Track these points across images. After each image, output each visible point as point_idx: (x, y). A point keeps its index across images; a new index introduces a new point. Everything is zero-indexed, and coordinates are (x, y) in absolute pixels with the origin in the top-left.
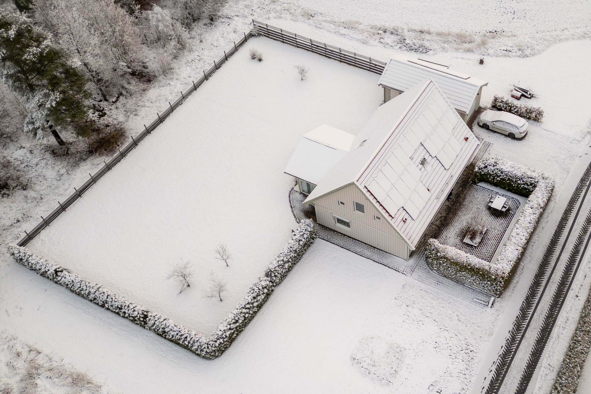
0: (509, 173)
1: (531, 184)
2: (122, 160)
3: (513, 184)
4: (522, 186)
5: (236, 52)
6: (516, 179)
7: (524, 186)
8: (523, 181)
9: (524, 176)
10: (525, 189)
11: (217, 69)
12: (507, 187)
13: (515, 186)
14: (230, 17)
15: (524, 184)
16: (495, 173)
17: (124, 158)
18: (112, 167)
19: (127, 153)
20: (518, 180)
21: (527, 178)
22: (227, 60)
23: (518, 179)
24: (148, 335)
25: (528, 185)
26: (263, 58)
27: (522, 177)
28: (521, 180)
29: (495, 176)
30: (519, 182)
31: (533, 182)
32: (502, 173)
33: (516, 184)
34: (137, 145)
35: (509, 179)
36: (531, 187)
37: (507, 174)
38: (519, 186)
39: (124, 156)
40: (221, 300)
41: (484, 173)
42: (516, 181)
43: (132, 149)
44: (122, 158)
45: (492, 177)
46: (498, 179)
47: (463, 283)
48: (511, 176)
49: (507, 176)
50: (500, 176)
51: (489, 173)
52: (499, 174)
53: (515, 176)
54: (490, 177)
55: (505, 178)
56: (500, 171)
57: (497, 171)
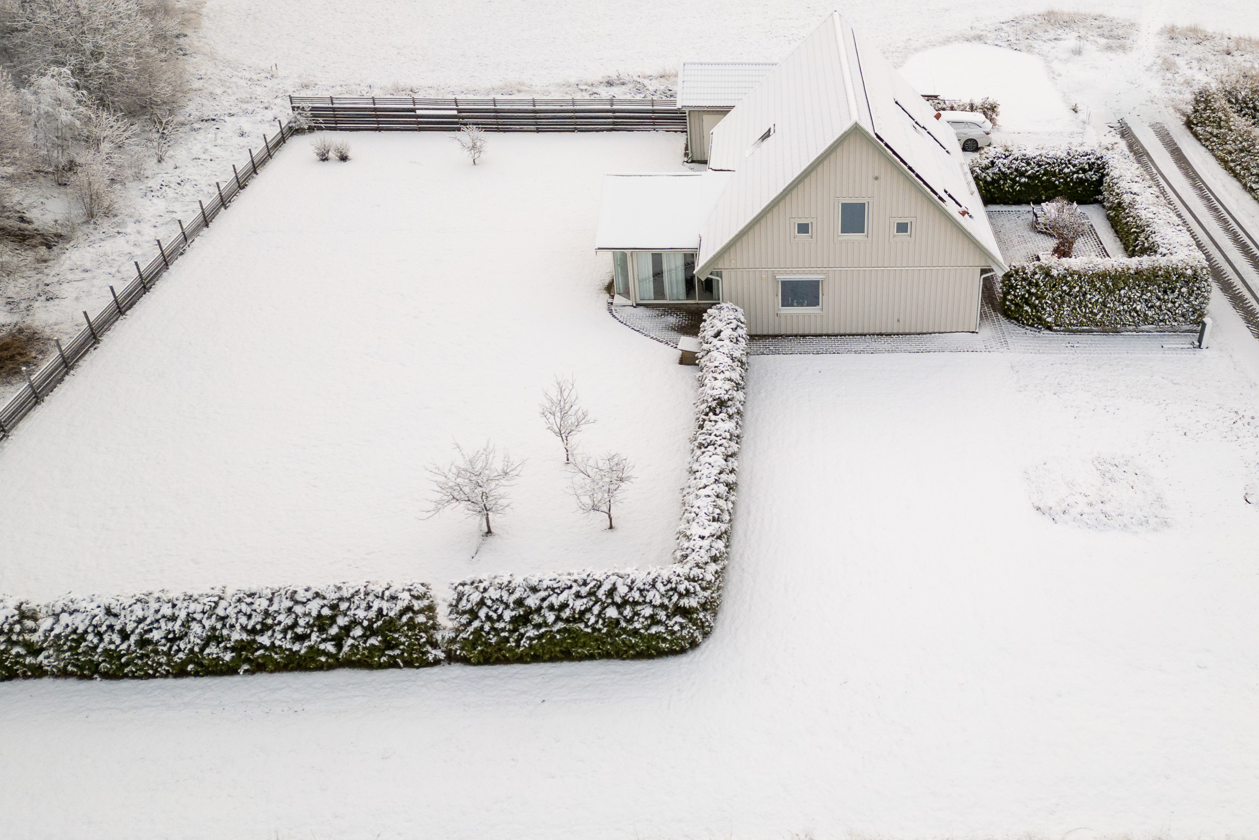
0: (1043, 158)
1: (1091, 166)
2: (67, 378)
3: (1055, 181)
4: (1075, 176)
5: (270, 160)
6: (1059, 166)
7: (1077, 177)
8: (1074, 166)
9: (1072, 155)
10: (1081, 181)
11: (241, 189)
12: (1042, 194)
13: (1060, 182)
14: (214, 117)
15: (1077, 172)
16: (1016, 170)
17: (72, 372)
18: (43, 396)
19: (77, 361)
20: (1064, 168)
21: (1079, 157)
22: (257, 174)
23: (1064, 165)
24: (444, 677)
25: (1085, 171)
26: (350, 155)
27: (1070, 158)
28: (1069, 165)
29: (1016, 176)
30: (1066, 170)
31: (1093, 160)
32: (1028, 164)
33: (1060, 178)
34: (97, 341)
35: (1046, 173)
36: (1093, 173)
37: (1039, 161)
38: (1069, 179)
39: (72, 368)
40: (611, 527)
41: (993, 178)
42: (1060, 170)
43: (87, 350)
44: (67, 373)
45: (1009, 181)
46: (1023, 180)
47: (1118, 332)
48: (1049, 163)
49: (1040, 166)
50: (1026, 171)
51: (1003, 173)
52: (1024, 169)
53: (1057, 160)
54: (1005, 184)
55: (1038, 171)
56: (1024, 161)
57: (1017, 163)
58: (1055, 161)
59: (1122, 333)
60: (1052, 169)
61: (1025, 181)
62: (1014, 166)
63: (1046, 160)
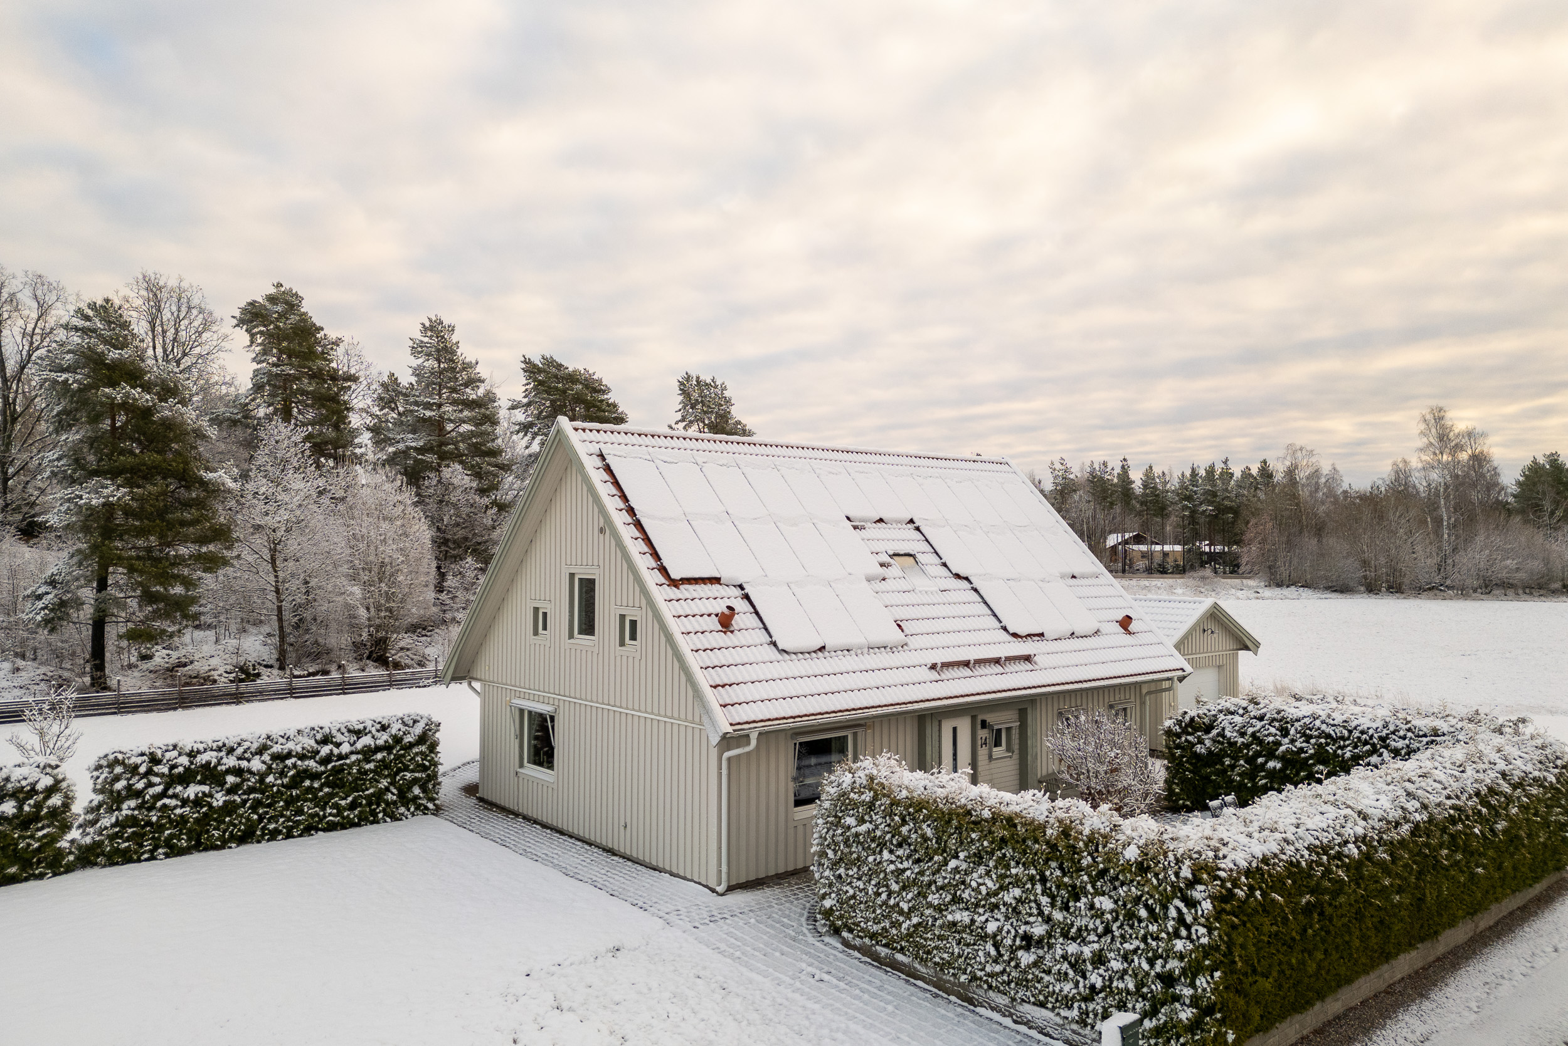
45: (1242, 762)
46: (1271, 764)
47: (970, 1001)
48: (1328, 736)
49: (1309, 739)
50: (1278, 744)
51: (1232, 744)
52: (1271, 739)
53: (1350, 732)
54: (1233, 767)
55: (1301, 750)
56: (1277, 724)
57: (1259, 724)
58: (1346, 733)
59: (978, 1009)
60: (1339, 752)
61: (1275, 768)
62: (1250, 730)
63: (1324, 727)
